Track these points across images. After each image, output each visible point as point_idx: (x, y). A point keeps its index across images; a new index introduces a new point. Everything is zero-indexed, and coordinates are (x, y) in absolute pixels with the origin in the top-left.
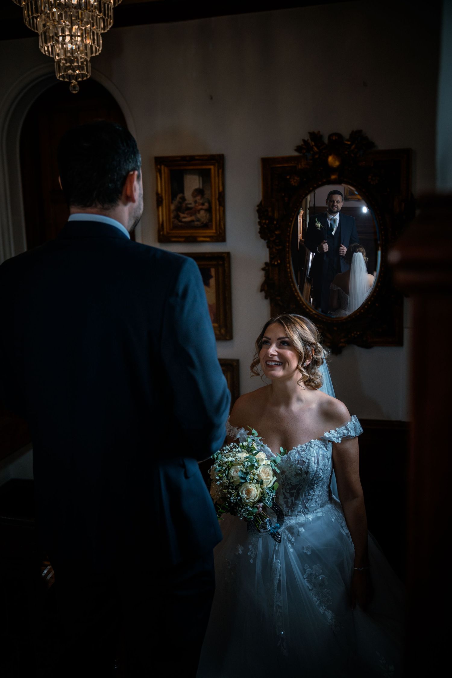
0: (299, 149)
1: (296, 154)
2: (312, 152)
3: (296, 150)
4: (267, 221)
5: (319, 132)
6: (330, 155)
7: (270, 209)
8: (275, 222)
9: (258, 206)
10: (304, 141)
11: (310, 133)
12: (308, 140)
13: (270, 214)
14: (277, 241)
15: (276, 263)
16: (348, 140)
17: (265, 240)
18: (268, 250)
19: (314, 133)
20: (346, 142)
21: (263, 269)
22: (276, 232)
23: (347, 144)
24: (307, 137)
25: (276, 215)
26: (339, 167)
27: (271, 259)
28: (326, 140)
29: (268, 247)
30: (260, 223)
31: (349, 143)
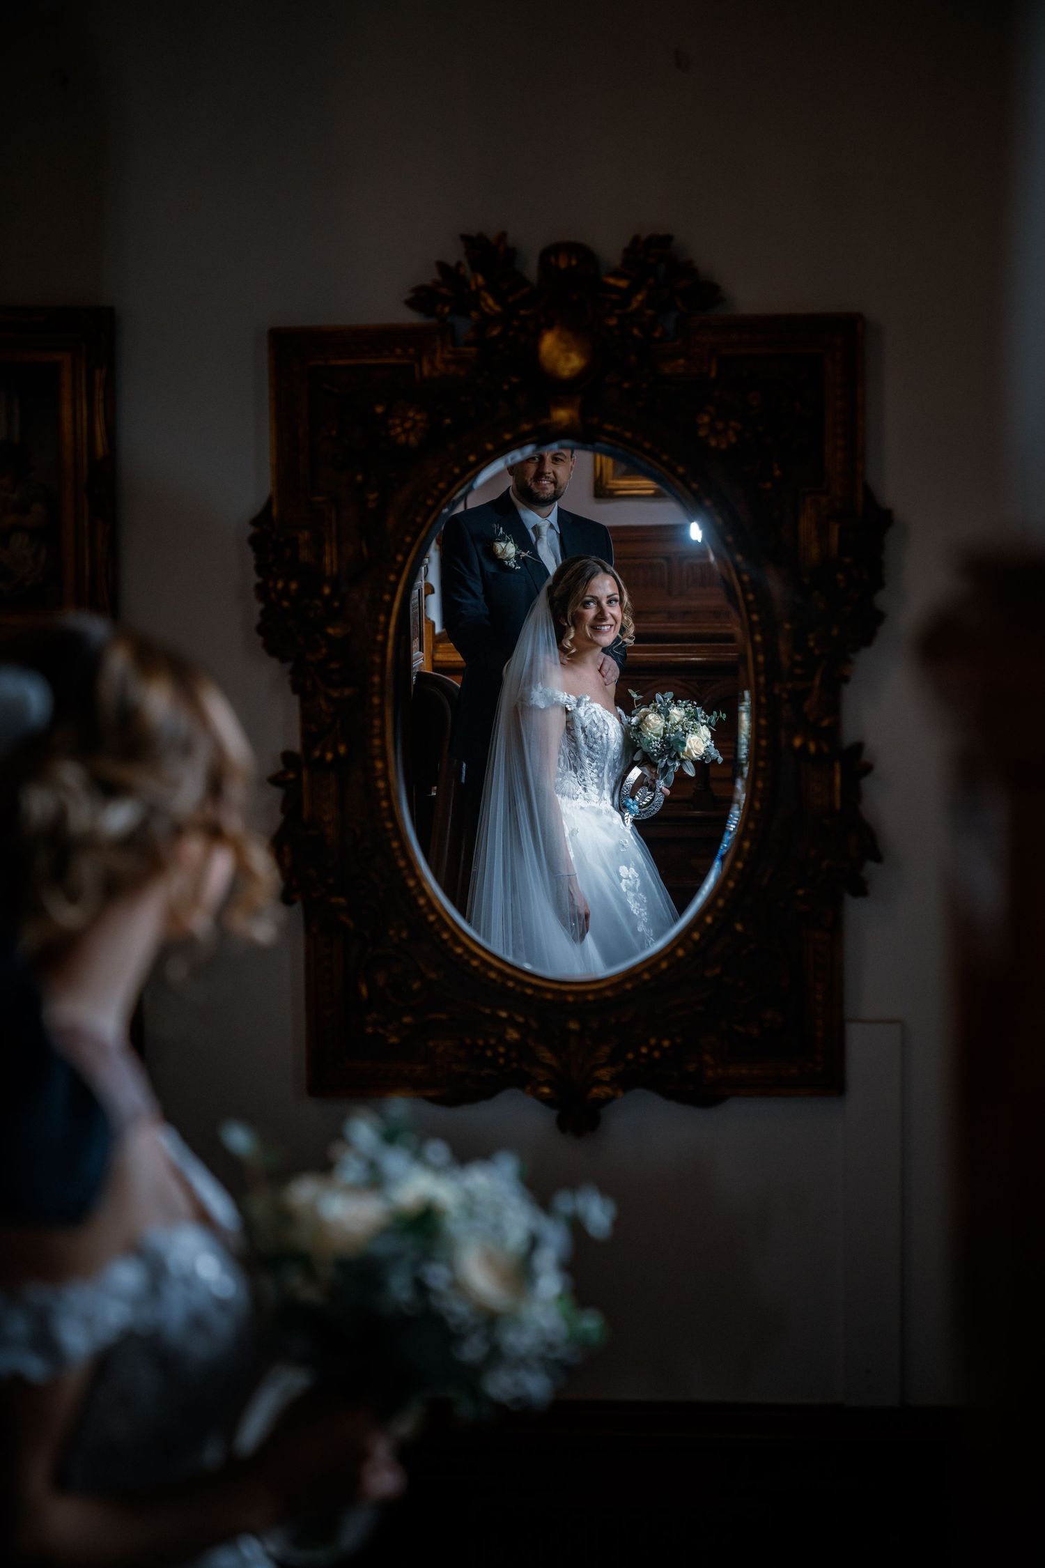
0: (421, 299)
1: (412, 318)
2: (474, 314)
3: (410, 303)
4: (294, 586)
5: (503, 237)
6: (549, 327)
7: (304, 536)
8: (327, 591)
9: (255, 522)
10: (442, 267)
11: (465, 238)
12: (459, 264)
13: (305, 555)
14: (333, 666)
15: (329, 756)
16: (616, 274)
17: (283, 660)
18: (295, 699)
19: (481, 237)
20: (611, 281)
21: (275, 780)
22: (331, 631)
23: (616, 289)
24: (455, 254)
25: (330, 562)
26: (580, 377)
27: (309, 738)
28: (531, 269)
29: (297, 688)
30: (262, 591)
31: (623, 284)
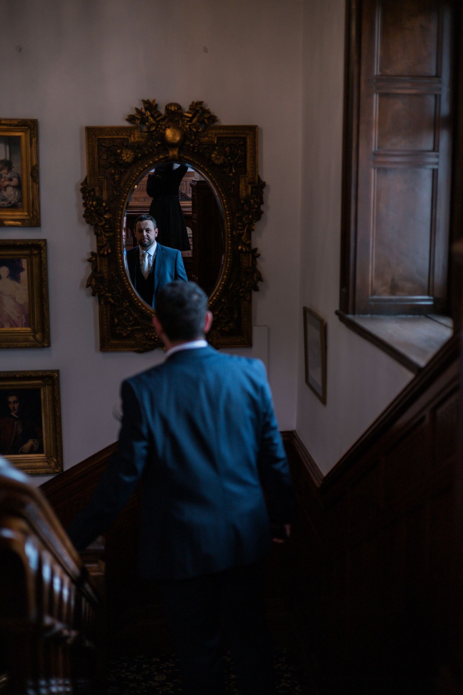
0: (131, 119)
1: (127, 124)
2: (147, 123)
3: (127, 120)
4: (94, 203)
5: (154, 101)
6: (169, 127)
7: (97, 189)
8: (104, 204)
9: (82, 184)
10: (137, 109)
11: (143, 101)
12: (142, 109)
13: (97, 194)
14: (107, 226)
15: (106, 253)
16: (188, 112)
17: (92, 225)
18: (95, 237)
19: (148, 101)
20: (187, 114)
21: (89, 260)
22: (106, 216)
23: (187, 117)
24: (141, 106)
25: (105, 196)
26: (179, 142)
27: (100, 248)
28: (163, 111)
29: (96, 234)
30: (85, 205)
31: (190, 115)
